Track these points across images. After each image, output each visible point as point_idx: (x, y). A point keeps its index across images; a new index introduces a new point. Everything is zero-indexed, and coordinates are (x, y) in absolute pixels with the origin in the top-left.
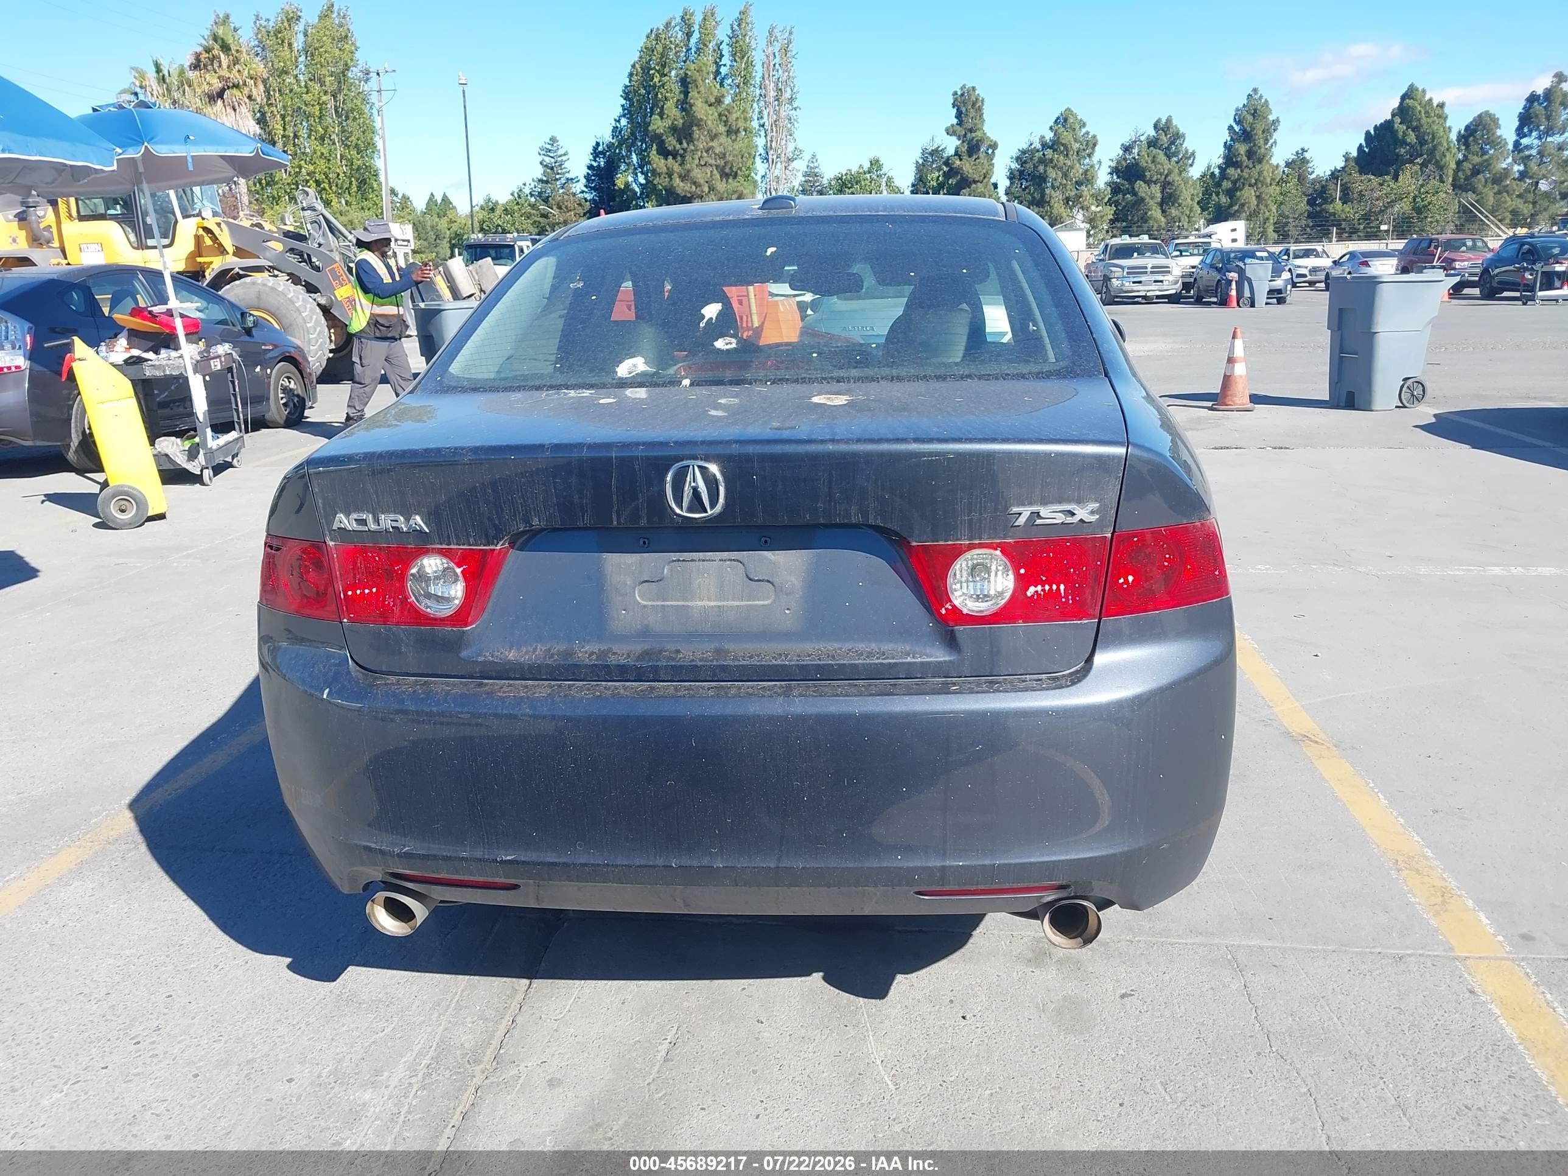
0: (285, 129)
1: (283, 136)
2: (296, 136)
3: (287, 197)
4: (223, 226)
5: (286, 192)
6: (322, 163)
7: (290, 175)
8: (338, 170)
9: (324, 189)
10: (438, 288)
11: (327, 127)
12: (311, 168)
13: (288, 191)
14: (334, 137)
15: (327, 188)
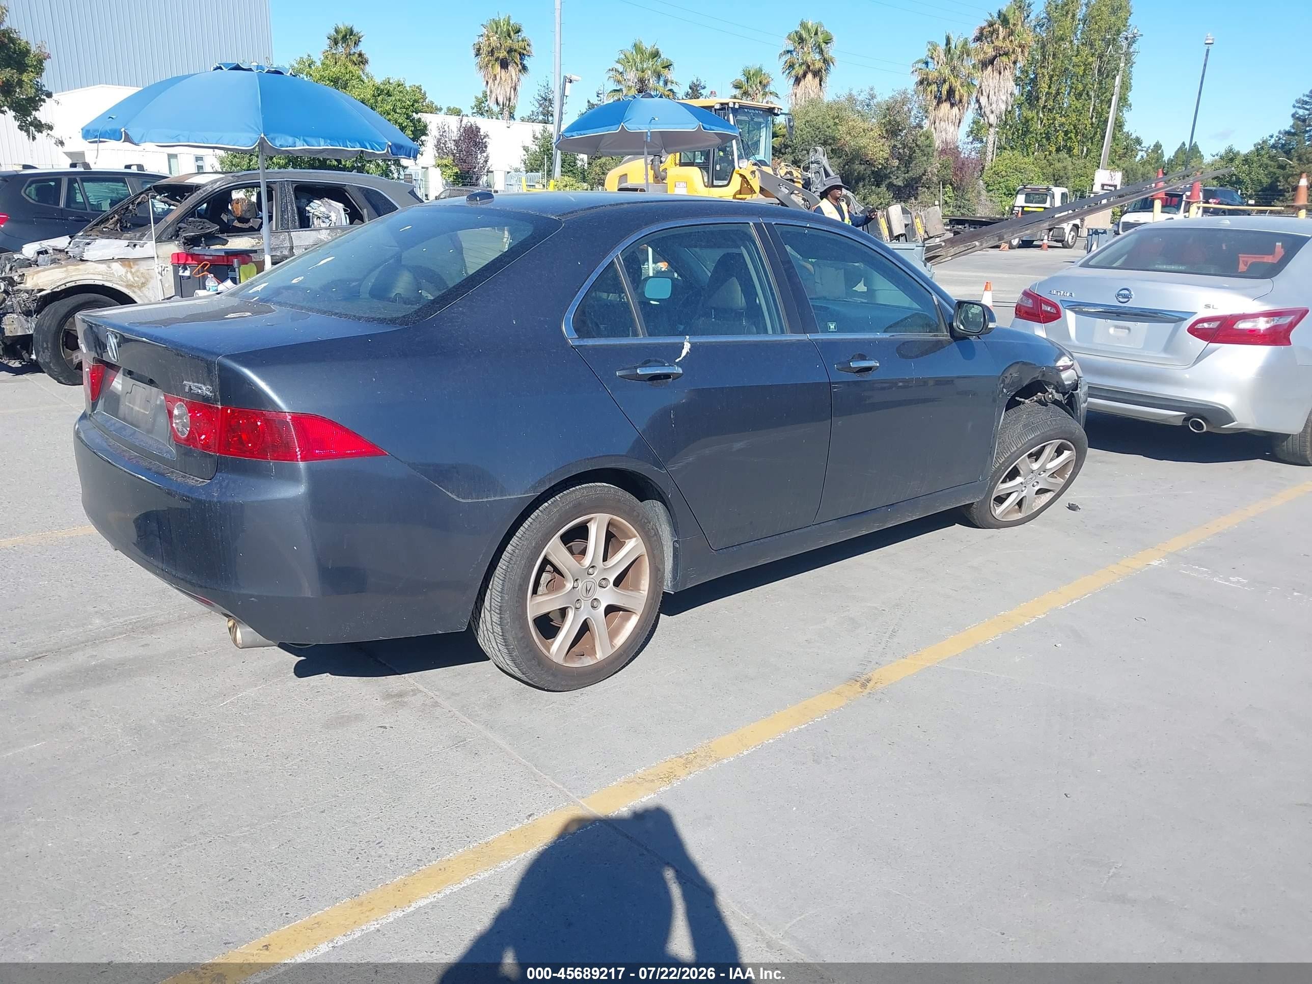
0: (1050, 87)
1: (1047, 93)
2: (1058, 93)
3: (1037, 145)
4: (757, 173)
5: (1037, 140)
6: (1074, 117)
7: (1044, 126)
8: (1086, 122)
9: (1070, 138)
10: (881, 227)
11: (1087, 84)
12: (1063, 120)
13: (1039, 139)
14: (1092, 94)
15: (1073, 137)
